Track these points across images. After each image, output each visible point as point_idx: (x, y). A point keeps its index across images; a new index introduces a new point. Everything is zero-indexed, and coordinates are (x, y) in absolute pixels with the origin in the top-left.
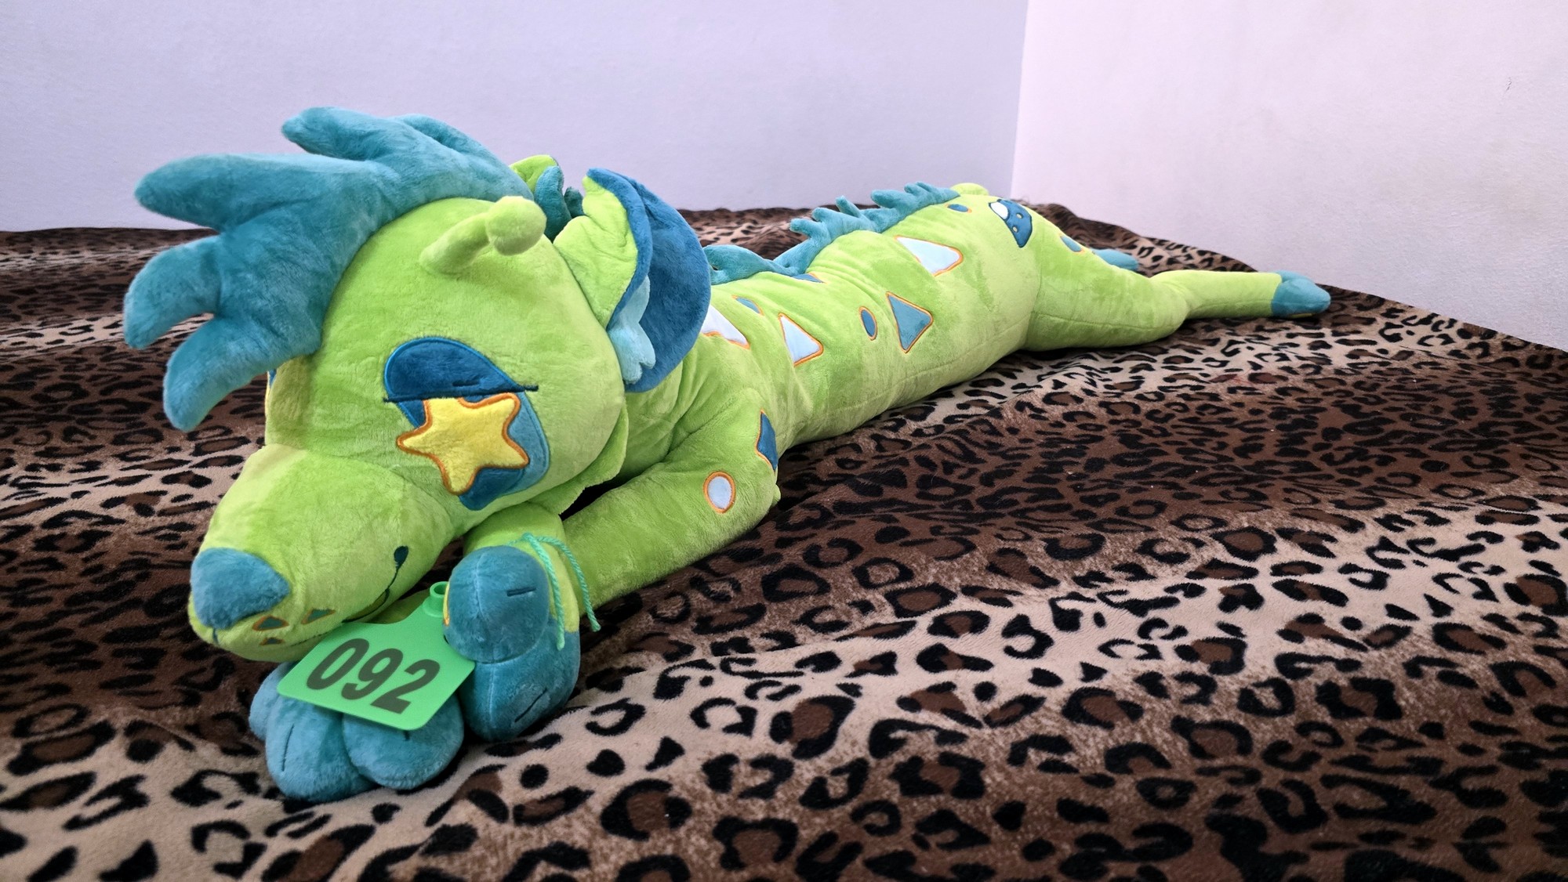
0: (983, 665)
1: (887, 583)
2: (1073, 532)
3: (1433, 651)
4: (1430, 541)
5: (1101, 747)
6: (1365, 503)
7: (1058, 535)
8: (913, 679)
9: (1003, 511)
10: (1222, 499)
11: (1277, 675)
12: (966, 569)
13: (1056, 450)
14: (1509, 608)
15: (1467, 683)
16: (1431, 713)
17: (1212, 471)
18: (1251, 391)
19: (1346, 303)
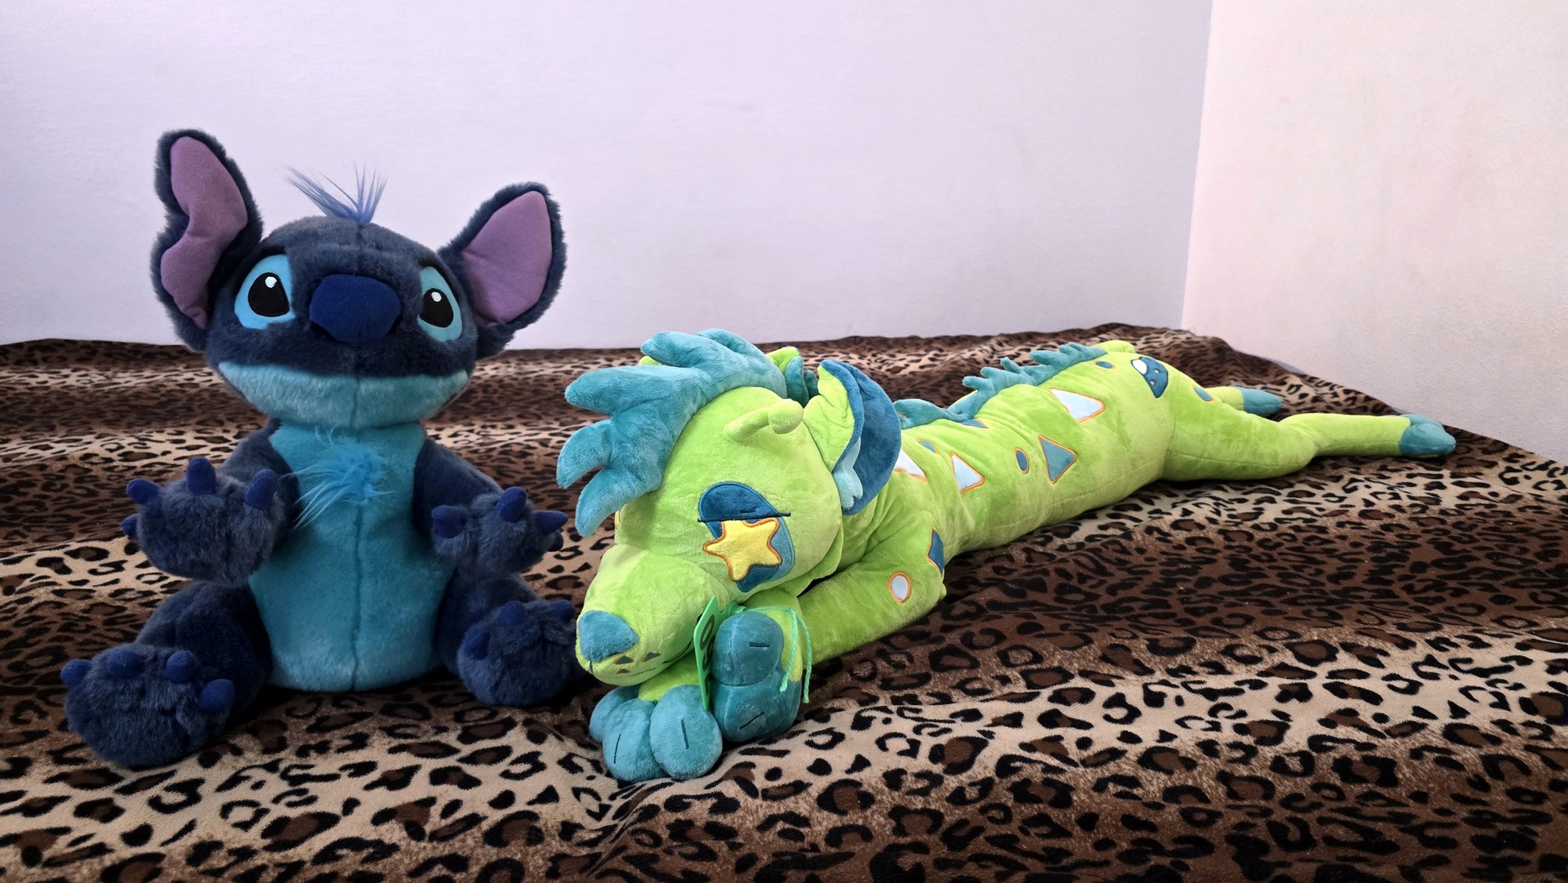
0: (1086, 726)
1: (1023, 664)
2: (1174, 634)
3: (1439, 742)
4: (1469, 661)
5: (1162, 786)
6: (1424, 626)
7: (1159, 637)
8: (1033, 731)
9: (1120, 615)
10: (1303, 616)
11: (1306, 749)
12: (1084, 658)
13: (1174, 569)
14: (1517, 716)
15: (1458, 766)
16: (1422, 785)
17: (1302, 593)
18: (1358, 526)
19: (1472, 446)
